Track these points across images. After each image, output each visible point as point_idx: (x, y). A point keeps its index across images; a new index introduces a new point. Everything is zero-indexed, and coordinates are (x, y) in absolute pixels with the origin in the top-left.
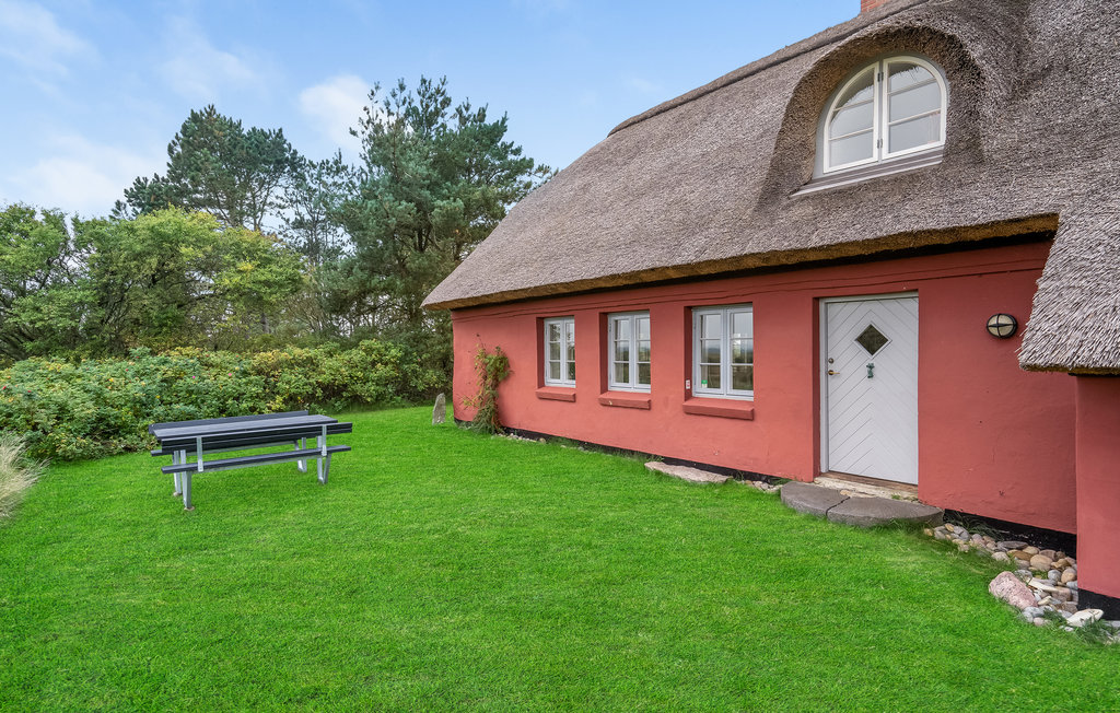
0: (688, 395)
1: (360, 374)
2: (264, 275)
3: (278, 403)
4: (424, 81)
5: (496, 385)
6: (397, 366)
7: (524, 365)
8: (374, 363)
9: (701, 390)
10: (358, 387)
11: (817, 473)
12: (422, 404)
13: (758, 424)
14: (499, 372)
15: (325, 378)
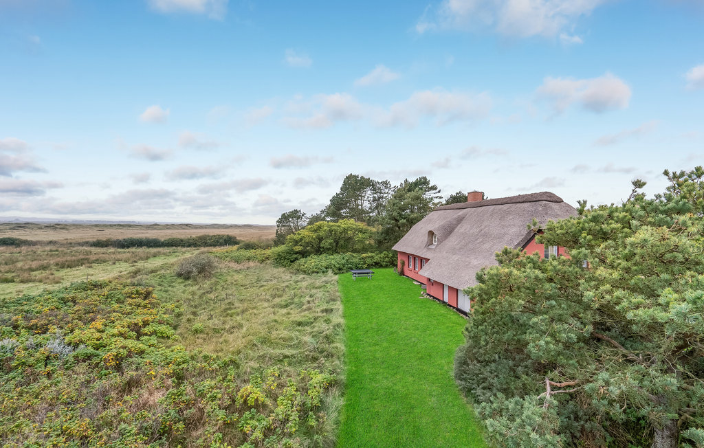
1: (383, 260)
3: (366, 266)
5: (403, 266)
7: (407, 263)
10: (382, 263)
15: (375, 261)
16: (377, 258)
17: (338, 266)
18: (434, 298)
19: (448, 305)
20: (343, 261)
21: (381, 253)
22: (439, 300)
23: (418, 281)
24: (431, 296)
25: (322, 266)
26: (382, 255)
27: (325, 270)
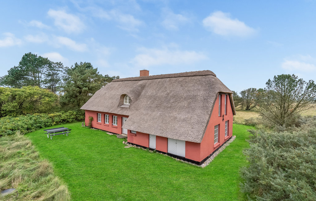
0: (112, 125)
1: (69, 117)
2: (50, 99)
3: (54, 123)
4: (81, 62)
5: (91, 121)
6: (75, 115)
7: (95, 119)
8: (71, 115)
9: (114, 124)
10: (68, 120)
11: (122, 134)
12: (80, 122)
13: (118, 129)
14: (92, 120)
15: (63, 118)
16: (64, 116)
17: (26, 126)
18: (137, 145)
19: (157, 151)
20: (32, 122)
21: (66, 112)
22: (145, 148)
23: (110, 132)
24: (133, 144)
25: (6, 129)
26: (68, 114)
27: (11, 132)
